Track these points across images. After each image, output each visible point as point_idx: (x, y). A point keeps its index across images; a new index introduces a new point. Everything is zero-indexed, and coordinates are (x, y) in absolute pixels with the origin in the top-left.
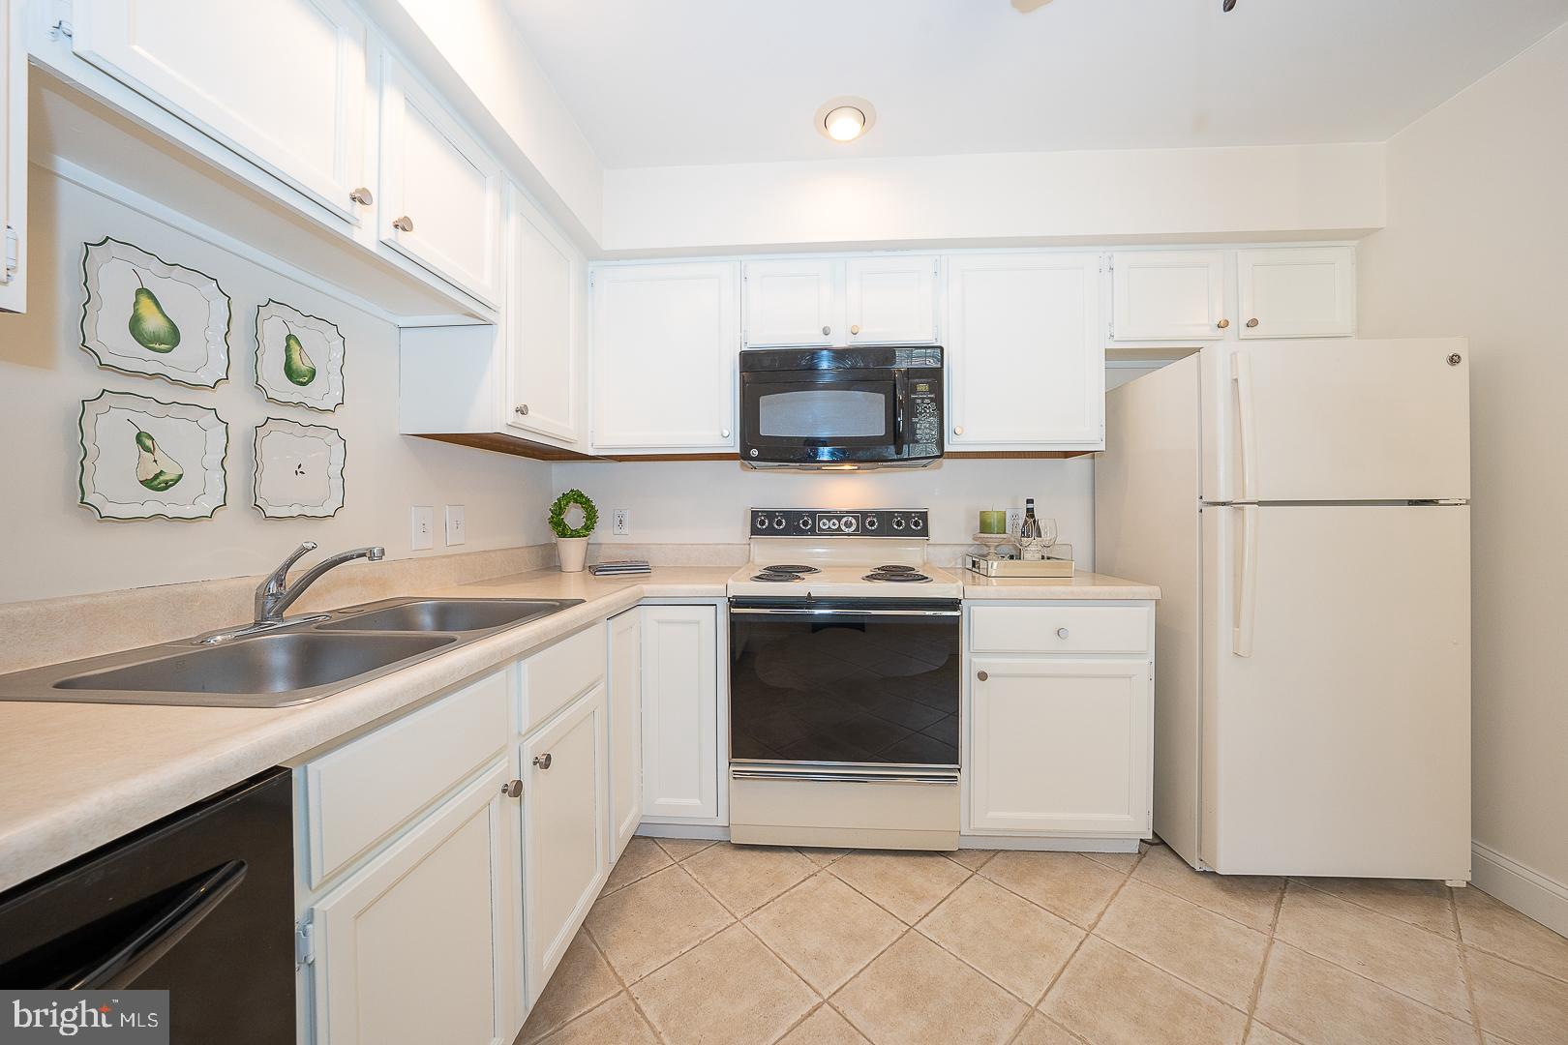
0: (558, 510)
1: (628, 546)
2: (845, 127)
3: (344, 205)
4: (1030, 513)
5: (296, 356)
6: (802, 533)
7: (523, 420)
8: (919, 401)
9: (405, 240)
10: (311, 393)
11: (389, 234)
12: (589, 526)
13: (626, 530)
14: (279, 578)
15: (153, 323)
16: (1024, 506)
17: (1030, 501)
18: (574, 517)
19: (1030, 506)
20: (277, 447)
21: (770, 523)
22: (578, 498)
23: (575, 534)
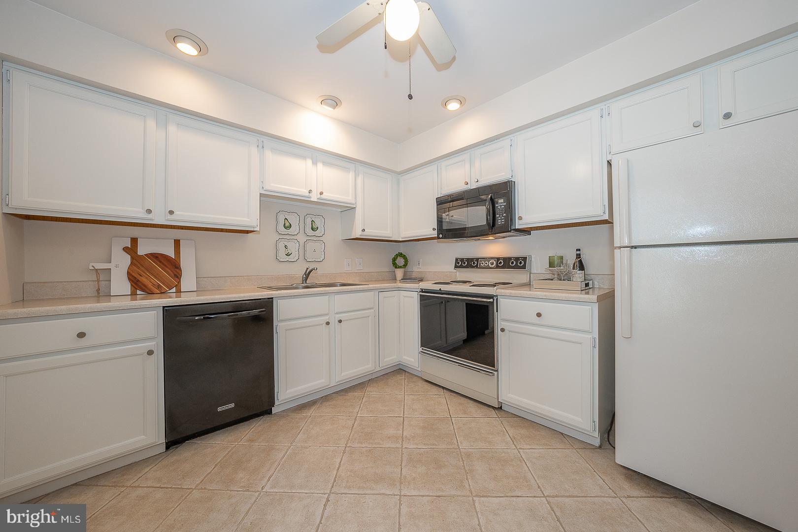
0: (394, 260)
1: (421, 272)
2: (453, 106)
3: (307, 194)
4: (578, 256)
5: (313, 225)
6: (473, 267)
7: (365, 233)
8: (499, 207)
9: (323, 196)
10: (317, 233)
11: (319, 196)
12: (405, 265)
13: (420, 266)
14: (305, 274)
15: (287, 224)
16: (575, 253)
17: (579, 250)
18: (400, 261)
19: (578, 252)
20: (310, 246)
21: (461, 263)
22: (400, 255)
23: (400, 267)
